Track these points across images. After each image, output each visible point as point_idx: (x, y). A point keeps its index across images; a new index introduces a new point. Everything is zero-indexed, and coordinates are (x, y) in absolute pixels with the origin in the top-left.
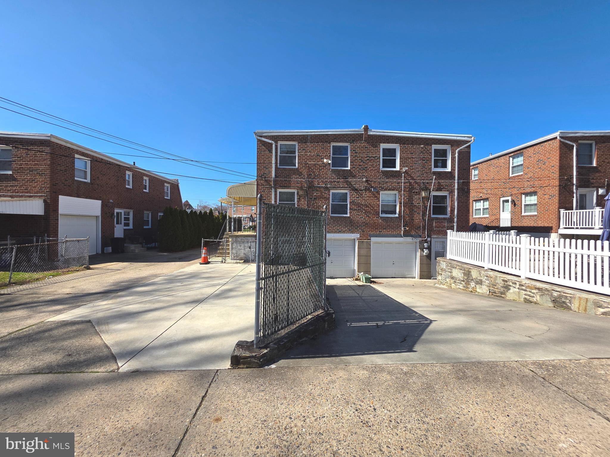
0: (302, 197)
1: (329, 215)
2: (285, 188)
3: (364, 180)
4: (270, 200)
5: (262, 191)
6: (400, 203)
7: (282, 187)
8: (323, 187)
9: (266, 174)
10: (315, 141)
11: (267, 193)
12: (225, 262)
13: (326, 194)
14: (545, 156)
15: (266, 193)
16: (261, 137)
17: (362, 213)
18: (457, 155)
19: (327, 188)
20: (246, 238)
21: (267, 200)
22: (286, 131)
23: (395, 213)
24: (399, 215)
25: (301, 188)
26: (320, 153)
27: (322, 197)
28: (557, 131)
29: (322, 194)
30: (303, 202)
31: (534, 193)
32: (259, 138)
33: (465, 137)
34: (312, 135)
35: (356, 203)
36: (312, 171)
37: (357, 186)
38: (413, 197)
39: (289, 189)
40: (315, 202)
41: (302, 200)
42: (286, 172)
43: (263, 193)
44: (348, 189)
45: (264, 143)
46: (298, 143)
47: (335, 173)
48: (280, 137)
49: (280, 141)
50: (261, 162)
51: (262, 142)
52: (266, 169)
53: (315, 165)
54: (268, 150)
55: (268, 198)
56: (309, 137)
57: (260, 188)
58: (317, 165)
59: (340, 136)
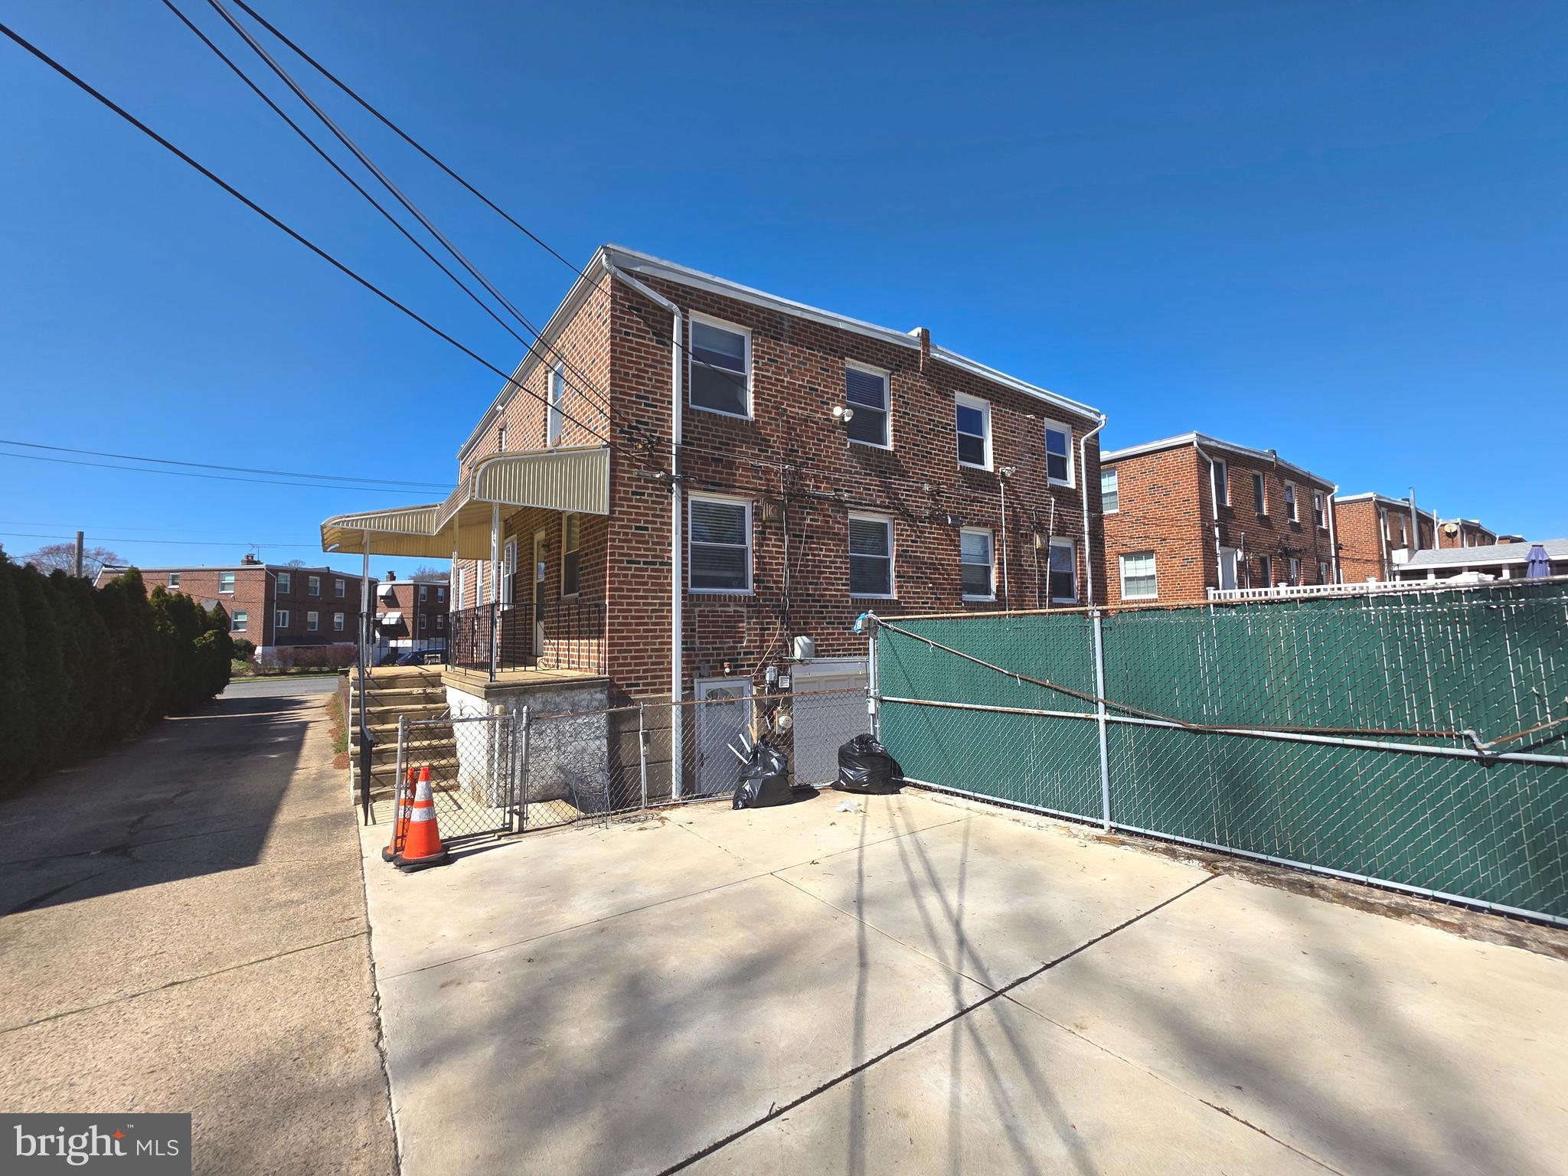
0: (771, 528)
1: (848, 596)
2: (714, 491)
3: (926, 487)
4: (662, 530)
5: (634, 493)
6: (1001, 564)
7: (707, 483)
8: (827, 499)
9: (646, 424)
10: (804, 342)
11: (653, 502)
12: (521, 831)
13: (839, 523)
14: (1166, 477)
15: (646, 501)
16: (630, 273)
17: (925, 588)
18: (1082, 451)
19: (840, 505)
20: (567, 694)
21: (653, 529)
22: (717, 279)
23: (988, 592)
24: (997, 597)
25: (768, 496)
26: (819, 385)
27: (828, 533)
28: (1192, 432)
29: (828, 522)
30: (774, 546)
31: (1148, 554)
32: (621, 275)
33: (1091, 411)
34: (793, 317)
35: (910, 556)
36: (797, 441)
37: (911, 505)
38: (1021, 547)
39: (727, 493)
40: (811, 549)
41: (770, 539)
42: (717, 431)
43: (637, 501)
44: (891, 511)
45: (637, 303)
46: (753, 332)
47: (859, 458)
48: (697, 296)
49: (697, 309)
50: (627, 374)
51: (630, 297)
52: (646, 405)
53: (806, 421)
54: (654, 334)
55: (655, 523)
56: (786, 323)
57: (626, 481)
58: (812, 422)
59: (864, 340)
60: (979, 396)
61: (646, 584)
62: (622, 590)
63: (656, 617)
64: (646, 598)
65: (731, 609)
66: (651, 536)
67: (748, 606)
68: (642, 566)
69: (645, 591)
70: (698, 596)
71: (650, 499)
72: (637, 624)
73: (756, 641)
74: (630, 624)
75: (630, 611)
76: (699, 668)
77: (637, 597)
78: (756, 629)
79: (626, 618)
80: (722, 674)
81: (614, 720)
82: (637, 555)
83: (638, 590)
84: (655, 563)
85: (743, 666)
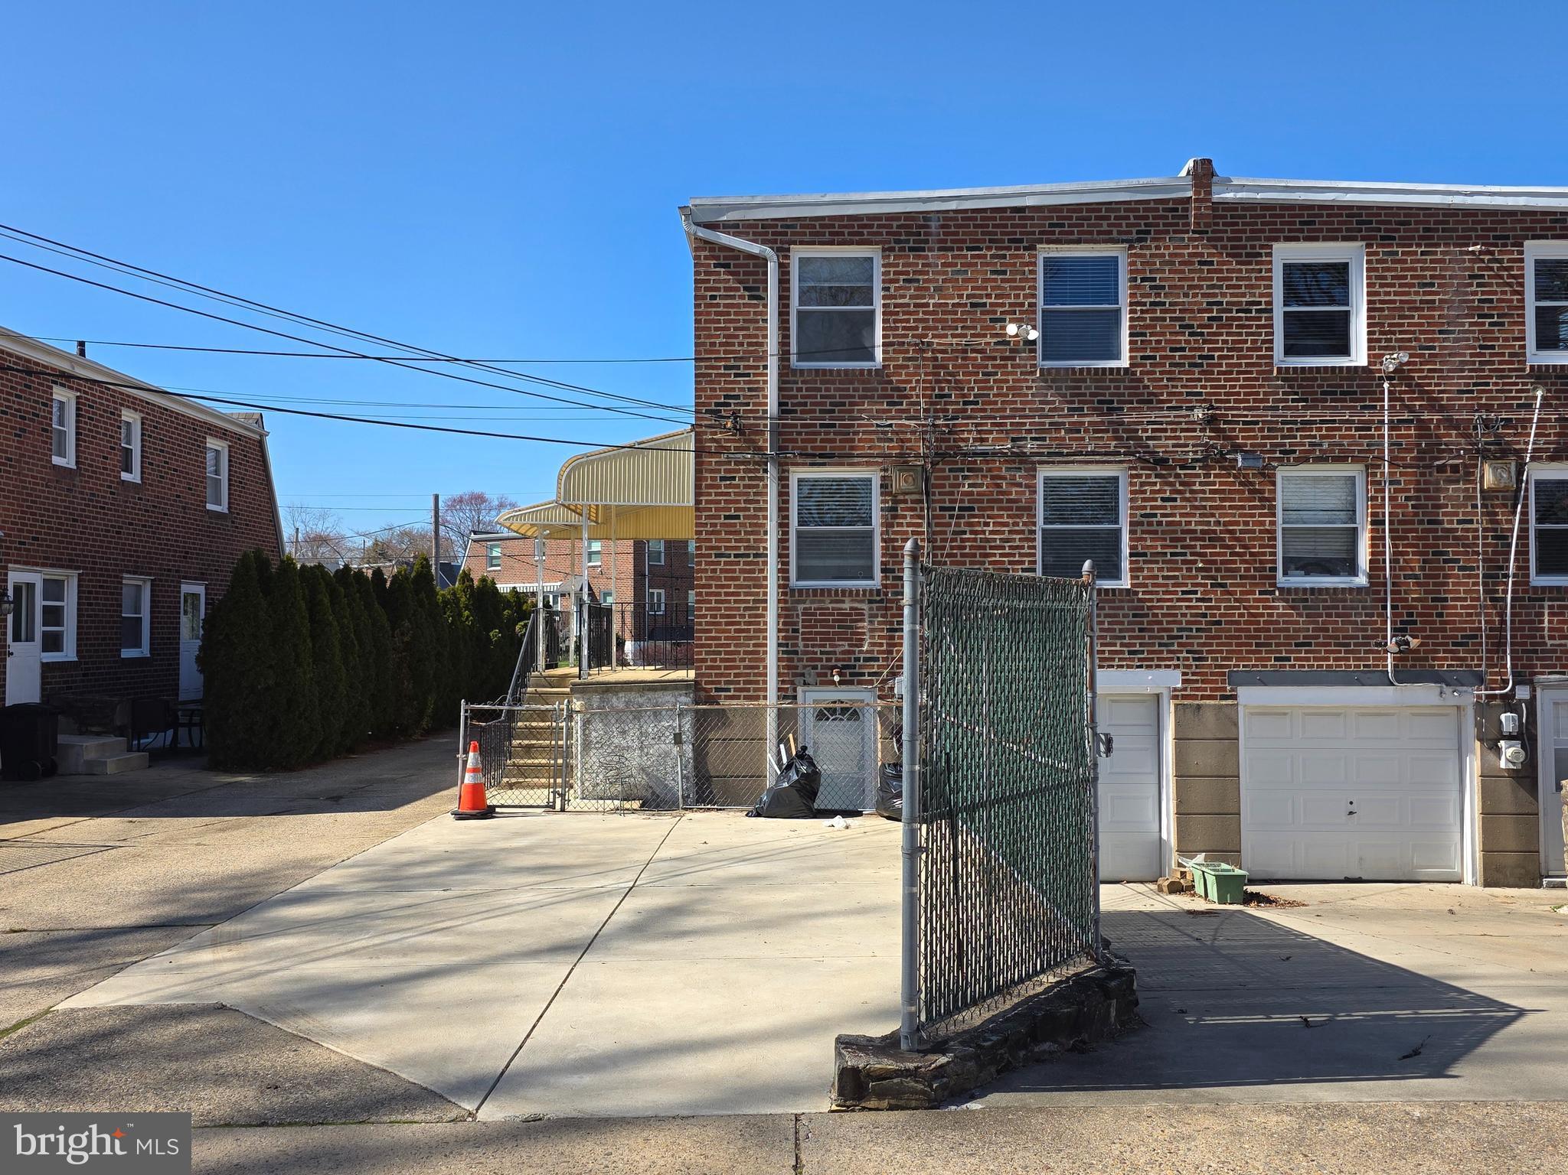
0: (905, 501)
2: (824, 464)
3: (1199, 414)
4: (757, 517)
5: (722, 479)
6: (1377, 522)
7: (814, 456)
8: (1001, 453)
9: (737, 397)
10: (964, 241)
11: (745, 486)
12: (563, 810)
13: (1019, 485)
15: (738, 486)
16: (713, 226)
17: (1189, 570)
19: (1024, 462)
20: (650, 695)
21: (746, 517)
23: (1353, 570)
24: (1370, 577)
25: (902, 461)
26: (989, 296)
27: (1001, 501)
29: (999, 486)
30: (909, 525)
32: (703, 233)
34: (947, 211)
35: (1160, 523)
36: (949, 382)
37: (1163, 446)
38: (1438, 490)
39: (842, 464)
40: (969, 524)
41: (905, 517)
42: (827, 390)
43: (726, 486)
44: (1122, 458)
45: (725, 258)
46: (884, 250)
47: (1058, 388)
48: (802, 226)
49: (802, 243)
50: (713, 344)
51: (717, 253)
52: (736, 375)
53: (965, 351)
54: (745, 289)
55: (748, 509)
56: (933, 224)
57: (713, 467)
58: (974, 351)
59: (1074, 211)
60: (1337, 238)
61: (737, 579)
62: (710, 586)
63: (750, 616)
64: (738, 594)
65: (847, 605)
66: (743, 525)
67: (870, 602)
68: (732, 559)
69: (736, 586)
70: (800, 591)
71: (742, 483)
72: (727, 624)
73: (881, 645)
74: (719, 623)
75: (720, 609)
76: (803, 675)
77: (727, 594)
78: (882, 630)
79: (715, 616)
80: (833, 683)
81: (702, 721)
82: (727, 548)
83: (729, 586)
84: (748, 556)
85: (863, 674)
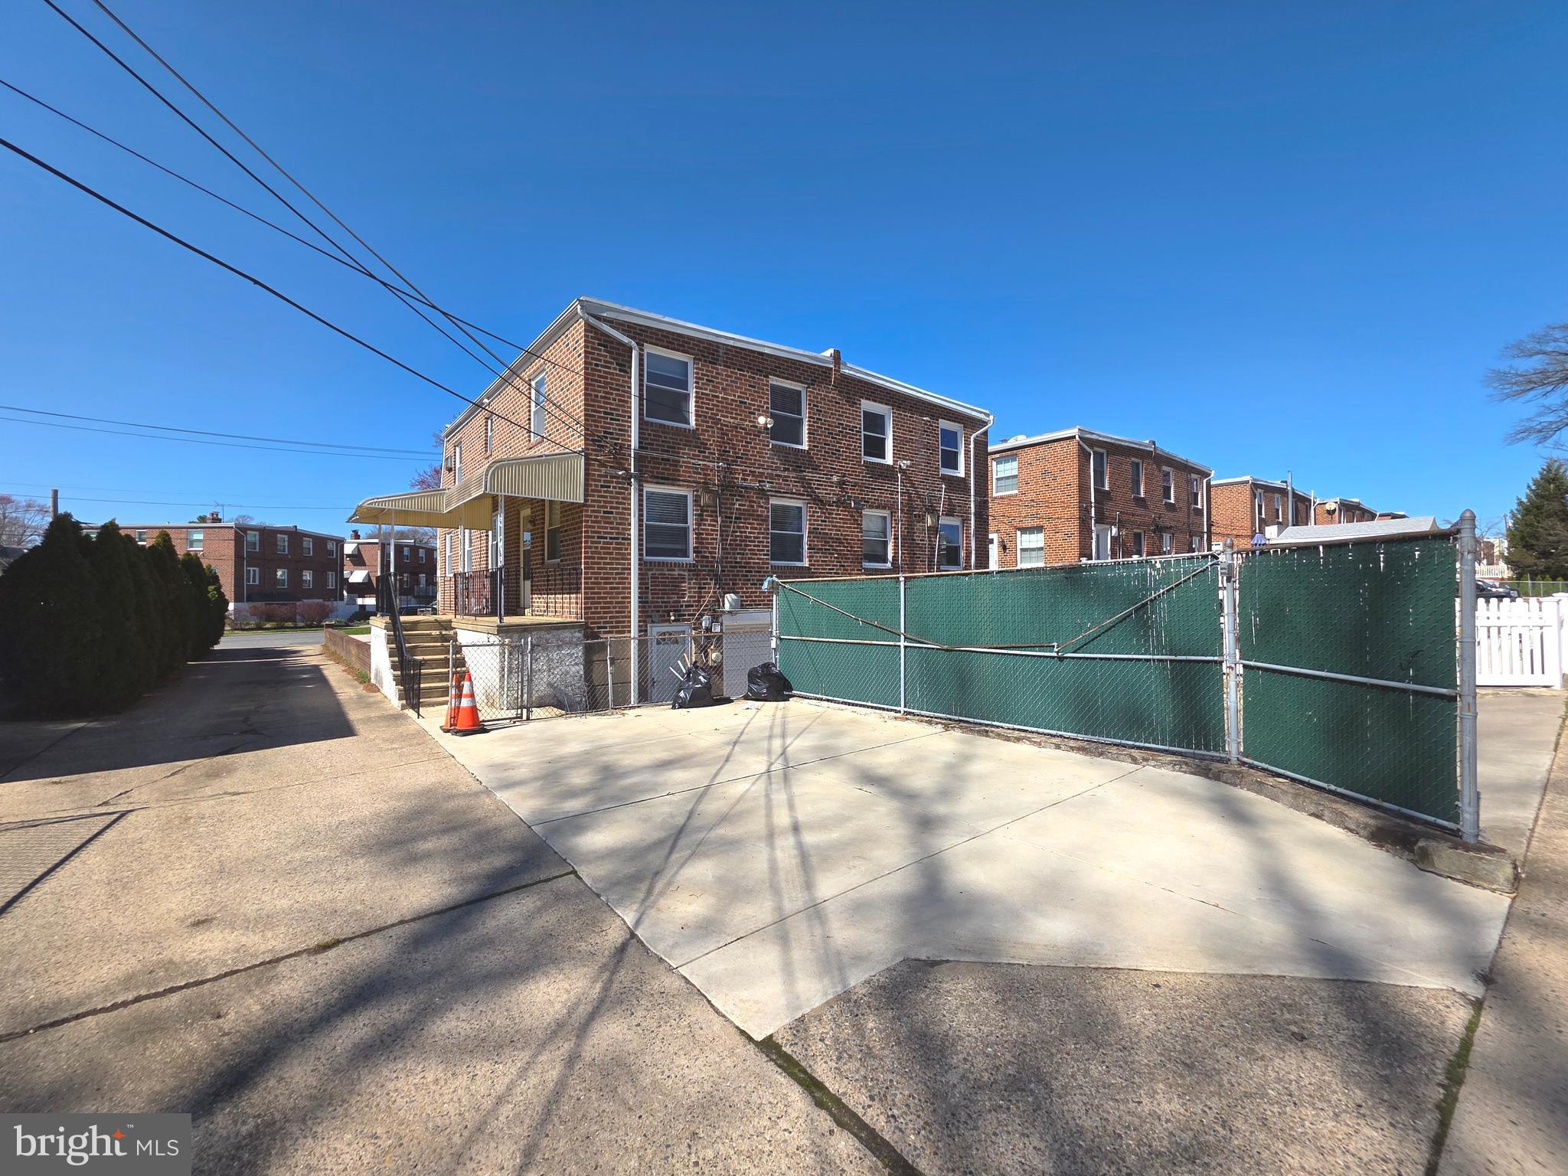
0: (707, 511)
1: (768, 564)
2: (663, 484)
3: (835, 479)
4: (624, 514)
5: (602, 486)
6: (896, 539)
7: (658, 478)
8: (752, 488)
9: (612, 434)
10: (736, 365)
11: (617, 493)
12: (527, 720)
13: (762, 507)
14: (1055, 465)
15: (612, 492)
16: (598, 318)
17: (831, 558)
18: (972, 446)
19: (763, 493)
20: (554, 632)
21: (617, 513)
22: (667, 319)
23: (885, 561)
24: (892, 564)
25: (706, 486)
26: (748, 399)
27: (753, 515)
28: (1074, 427)
29: (753, 506)
30: (710, 525)
31: (1039, 529)
32: (592, 321)
33: (981, 412)
34: (728, 345)
35: (820, 533)
36: (729, 444)
37: (821, 493)
38: (914, 525)
39: (674, 485)
40: (739, 527)
41: (707, 520)
42: (665, 437)
43: (605, 492)
44: (805, 497)
45: (605, 341)
46: (694, 359)
47: (779, 456)
48: (651, 333)
49: (651, 343)
50: (596, 396)
51: (599, 337)
52: (611, 419)
53: (737, 428)
54: (617, 364)
55: (618, 508)
56: (721, 351)
57: (596, 477)
58: (741, 428)
59: (787, 362)
60: (882, 403)
61: (612, 553)
62: (594, 558)
63: (619, 578)
64: (612, 564)
65: (676, 573)
66: (615, 518)
67: (689, 571)
68: (608, 540)
69: (610, 559)
70: (651, 563)
71: (614, 490)
72: (605, 583)
73: (695, 597)
74: (600, 583)
75: (600, 573)
76: (651, 616)
77: (605, 563)
78: (695, 588)
79: (596, 578)
80: (669, 621)
81: (589, 651)
82: (605, 533)
83: (606, 558)
84: (618, 539)
85: (685, 615)
